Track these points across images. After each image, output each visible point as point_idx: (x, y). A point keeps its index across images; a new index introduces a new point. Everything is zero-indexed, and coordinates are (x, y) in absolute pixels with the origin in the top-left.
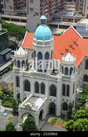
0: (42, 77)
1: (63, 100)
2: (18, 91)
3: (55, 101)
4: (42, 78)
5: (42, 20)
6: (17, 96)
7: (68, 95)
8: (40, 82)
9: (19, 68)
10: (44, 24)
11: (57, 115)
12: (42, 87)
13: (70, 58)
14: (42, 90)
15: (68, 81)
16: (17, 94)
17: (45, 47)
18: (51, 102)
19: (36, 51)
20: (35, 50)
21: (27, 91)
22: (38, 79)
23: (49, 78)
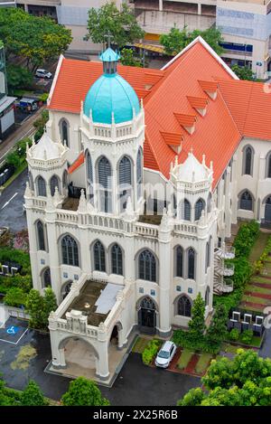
0: (111, 226)
1: (179, 289)
2: (43, 263)
3: (153, 293)
4: (114, 230)
5: (105, 62)
6: (41, 275)
7: (191, 275)
8: (107, 242)
9: (41, 198)
10: (113, 72)
11: (161, 330)
12: (113, 256)
13: (194, 173)
14: (114, 263)
15: (189, 237)
16: (40, 271)
17: (119, 143)
18: (142, 295)
19: (91, 153)
20: (87, 149)
21: (71, 263)
22: (103, 232)
23: (134, 229)
